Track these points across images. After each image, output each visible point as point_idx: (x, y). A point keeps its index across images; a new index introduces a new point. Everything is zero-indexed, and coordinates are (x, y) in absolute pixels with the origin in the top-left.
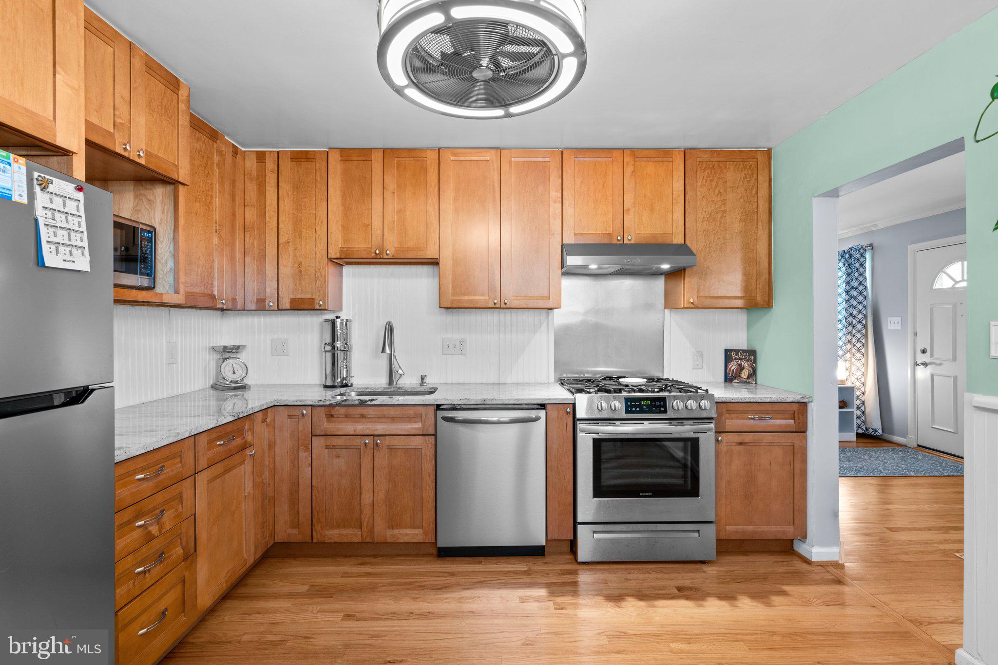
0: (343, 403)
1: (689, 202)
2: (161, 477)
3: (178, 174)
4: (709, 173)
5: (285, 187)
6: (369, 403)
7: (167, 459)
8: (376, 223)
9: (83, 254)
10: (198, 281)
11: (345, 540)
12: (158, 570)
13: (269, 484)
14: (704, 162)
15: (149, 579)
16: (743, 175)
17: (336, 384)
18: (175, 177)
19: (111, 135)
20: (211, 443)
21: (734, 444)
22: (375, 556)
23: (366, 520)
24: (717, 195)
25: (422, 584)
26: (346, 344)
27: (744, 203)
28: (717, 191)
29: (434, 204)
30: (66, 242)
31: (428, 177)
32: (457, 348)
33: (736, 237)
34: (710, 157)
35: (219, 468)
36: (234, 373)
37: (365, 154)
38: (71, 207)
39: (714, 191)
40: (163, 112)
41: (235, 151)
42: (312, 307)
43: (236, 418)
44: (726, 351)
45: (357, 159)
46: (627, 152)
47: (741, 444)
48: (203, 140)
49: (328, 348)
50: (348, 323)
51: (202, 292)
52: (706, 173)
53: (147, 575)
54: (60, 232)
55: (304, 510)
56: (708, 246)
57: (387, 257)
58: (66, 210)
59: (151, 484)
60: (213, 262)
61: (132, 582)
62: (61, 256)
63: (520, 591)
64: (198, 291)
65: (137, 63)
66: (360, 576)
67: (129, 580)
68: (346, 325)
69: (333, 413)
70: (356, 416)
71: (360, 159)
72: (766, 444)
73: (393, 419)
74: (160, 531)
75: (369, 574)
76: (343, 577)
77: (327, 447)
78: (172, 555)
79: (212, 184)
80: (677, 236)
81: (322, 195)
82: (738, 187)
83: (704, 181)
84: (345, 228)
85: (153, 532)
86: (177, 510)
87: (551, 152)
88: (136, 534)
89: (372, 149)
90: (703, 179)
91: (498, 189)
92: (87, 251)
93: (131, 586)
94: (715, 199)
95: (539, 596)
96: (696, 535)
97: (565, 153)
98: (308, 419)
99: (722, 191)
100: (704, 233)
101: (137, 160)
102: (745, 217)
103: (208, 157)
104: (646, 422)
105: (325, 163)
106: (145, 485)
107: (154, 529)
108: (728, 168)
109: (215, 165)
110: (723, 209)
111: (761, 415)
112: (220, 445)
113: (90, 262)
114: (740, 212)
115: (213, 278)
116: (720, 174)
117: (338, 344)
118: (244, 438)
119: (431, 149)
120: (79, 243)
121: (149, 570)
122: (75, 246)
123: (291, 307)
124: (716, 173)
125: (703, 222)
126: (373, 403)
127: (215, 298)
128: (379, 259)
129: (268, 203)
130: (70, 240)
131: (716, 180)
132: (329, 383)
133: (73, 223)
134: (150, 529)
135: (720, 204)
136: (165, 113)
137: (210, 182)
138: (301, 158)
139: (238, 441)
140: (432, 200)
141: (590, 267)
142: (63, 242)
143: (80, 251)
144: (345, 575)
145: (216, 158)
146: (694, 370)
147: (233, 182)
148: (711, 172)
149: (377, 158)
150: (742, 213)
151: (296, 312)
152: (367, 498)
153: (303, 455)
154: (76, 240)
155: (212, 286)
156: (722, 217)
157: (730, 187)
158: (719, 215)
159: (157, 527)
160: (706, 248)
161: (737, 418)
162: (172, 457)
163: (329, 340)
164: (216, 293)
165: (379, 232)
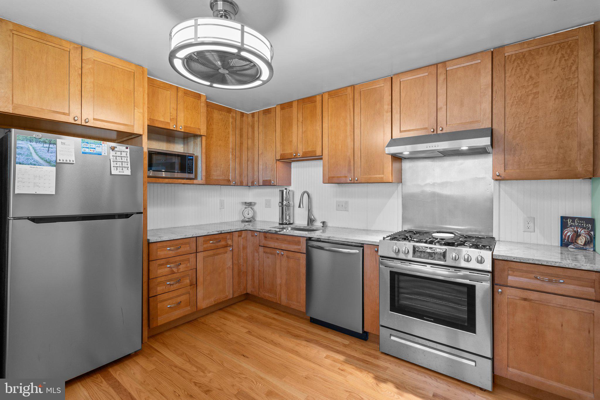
0: (269, 232)
1: (496, 92)
2: (179, 251)
3: (200, 132)
4: (519, 62)
5: (261, 127)
6: (279, 233)
7: (182, 244)
8: (294, 139)
9: (128, 169)
10: (221, 174)
11: (270, 299)
12: (176, 286)
13: (243, 265)
14: (514, 55)
15: (172, 288)
16: (559, 55)
17: (284, 223)
18: (198, 133)
19: (168, 123)
20: (206, 242)
21: (518, 299)
22: (284, 312)
23: (278, 292)
24: (528, 80)
25: (290, 331)
26: (289, 202)
27: (561, 81)
28: (528, 76)
29: (320, 125)
30: (121, 166)
31: (317, 111)
32: (343, 207)
33: (550, 114)
34: (520, 49)
35: (211, 253)
36: (248, 214)
37: (289, 105)
38: (124, 154)
39: (525, 77)
40: (193, 109)
41: (242, 114)
42: (270, 184)
43: (219, 233)
44: (562, 218)
45: (287, 108)
46: (439, 66)
47: (525, 299)
48: (223, 114)
49: (280, 204)
50: (290, 192)
51: (223, 178)
52: (516, 64)
53: (172, 286)
54: (118, 163)
55: (257, 281)
56: (517, 126)
57: (299, 157)
58: (122, 156)
59: (173, 252)
60: (229, 165)
61: (165, 286)
62: (118, 170)
63: (331, 352)
64: (221, 178)
65: (180, 94)
66: (270, 318)
67: (164, 286)
68: (289, 193)
69: (266, 236)
70: (275, 239)
71: (288, 107)
72: (555, 305)
73: (290, 242)
74: (178, 271)
75: (274, 319)
76: (264, 317)
77: (264, 252)
78: (184, 282)
79: (229, 132)
80: (485, 122)
81: (273, 129)
82: (553, 68)
83: (514, 71)
84: (283, 144)
85: (174, 271)
86: (187, 265)
87: (384, 79)
88: (167, 270)
89: (293, 101)
90: (511, 71)
91: (352, 110)
92: (129, 168)
93: (164, 288)
94: (526, 84)
95: (338, 359)
96: (473, 364)
97: (393, 78)
98: (258, 237)
99: (533, 75)
100: (513, 115)
101: (180, 130)
102: (562, 94)
103: (226, 121)
104: (428, 266)
105: (275, 113)
106: (171, 252)
107: (175, 270)
108: (542, 54)
109: (230, 124)
110: (535, 91)
111: (550, 278)
112: (211, 243)
113: (131, 172)
114: (556, 90)
115: (229, 173)
116: (531, 61)
117: (285, 203)
118: (227, 242)
119: (318, 95)
120: (126, 166)
121: (173, 284)
122: (124, 167)
123: (263, 184)
124: (526, 61)
125: (511, 106)
126: (280, 233)
127: (230, 181)
128: (296, 158)
129: (255, 136)
130: (122, 165)
131: (527, 67)
132: (281, 222)
133: (124, 159)
134: (173, 269)
135: (531, 87)
136: (194, 109)
137: (228, 131)
138: (267, 112)
139: (223, 243)
140: (319, 123)
141: (404, 153)
142: (119, 166)
143: (126, 168)
144: (265, 316)
145: (231, 120)
146: (525, 233)
147: (241, 129)
148: (521, 62)
149: (295, 105)
150: (558, 90)
151: (265, 187)
152: (279, 281)
153: (256, 254)
154: (125, 165)
155: (229, 176)
156: (534, 98)
157: (543, 70)
158: (530, 98)
159: (177, 269)
160: (515, 128)
161: (521, 276)
162: (186, 244)
163: (281, 201)
164: (230, 179)
165: (296, 144)
